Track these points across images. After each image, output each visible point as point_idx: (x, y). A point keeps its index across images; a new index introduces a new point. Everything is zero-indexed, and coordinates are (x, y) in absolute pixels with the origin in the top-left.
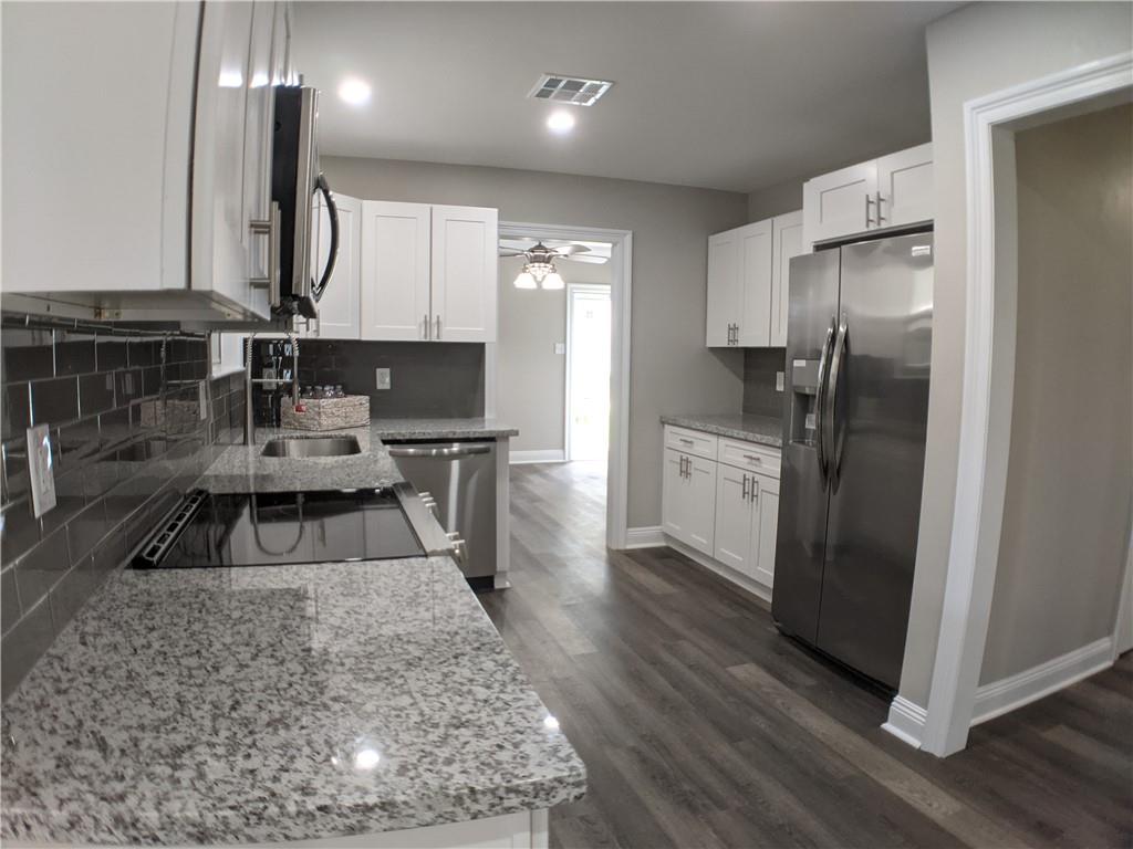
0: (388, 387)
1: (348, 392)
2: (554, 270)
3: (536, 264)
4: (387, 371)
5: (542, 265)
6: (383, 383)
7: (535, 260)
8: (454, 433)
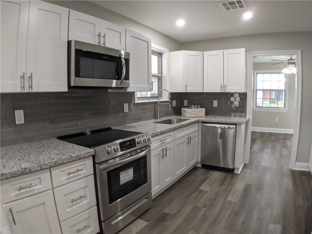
0: (216, 106)
1: (201, 107)
2: (295, 67)
3: (290, 65)
4: (217, 101)
5: (292, 65)
6: (215, 104)
7: (289, 63)
8: (222, 121)
